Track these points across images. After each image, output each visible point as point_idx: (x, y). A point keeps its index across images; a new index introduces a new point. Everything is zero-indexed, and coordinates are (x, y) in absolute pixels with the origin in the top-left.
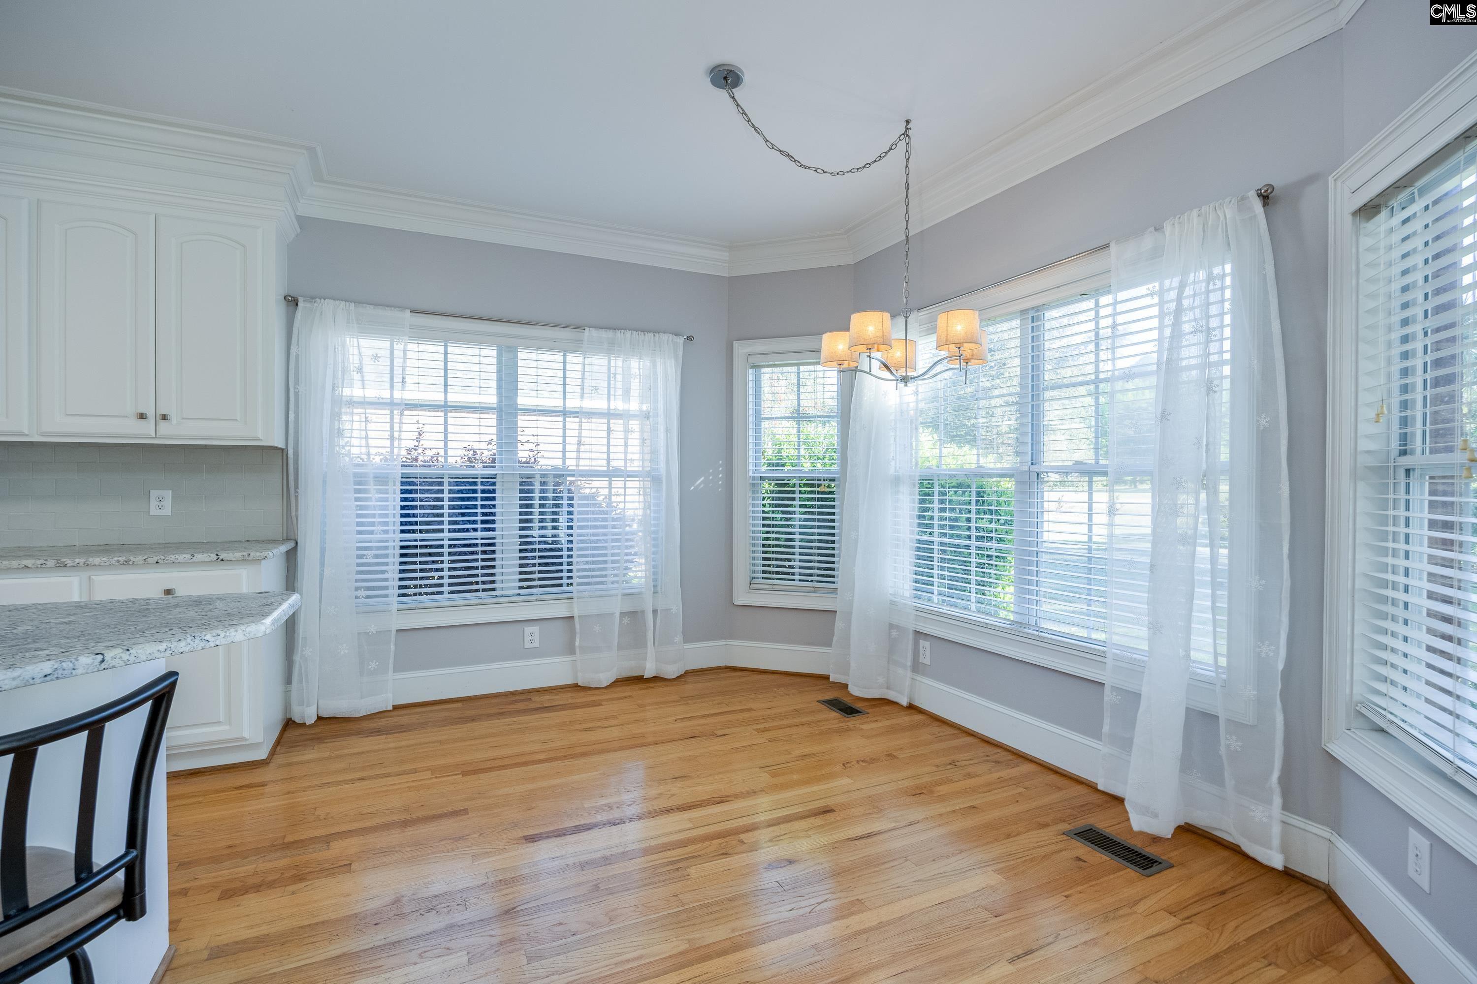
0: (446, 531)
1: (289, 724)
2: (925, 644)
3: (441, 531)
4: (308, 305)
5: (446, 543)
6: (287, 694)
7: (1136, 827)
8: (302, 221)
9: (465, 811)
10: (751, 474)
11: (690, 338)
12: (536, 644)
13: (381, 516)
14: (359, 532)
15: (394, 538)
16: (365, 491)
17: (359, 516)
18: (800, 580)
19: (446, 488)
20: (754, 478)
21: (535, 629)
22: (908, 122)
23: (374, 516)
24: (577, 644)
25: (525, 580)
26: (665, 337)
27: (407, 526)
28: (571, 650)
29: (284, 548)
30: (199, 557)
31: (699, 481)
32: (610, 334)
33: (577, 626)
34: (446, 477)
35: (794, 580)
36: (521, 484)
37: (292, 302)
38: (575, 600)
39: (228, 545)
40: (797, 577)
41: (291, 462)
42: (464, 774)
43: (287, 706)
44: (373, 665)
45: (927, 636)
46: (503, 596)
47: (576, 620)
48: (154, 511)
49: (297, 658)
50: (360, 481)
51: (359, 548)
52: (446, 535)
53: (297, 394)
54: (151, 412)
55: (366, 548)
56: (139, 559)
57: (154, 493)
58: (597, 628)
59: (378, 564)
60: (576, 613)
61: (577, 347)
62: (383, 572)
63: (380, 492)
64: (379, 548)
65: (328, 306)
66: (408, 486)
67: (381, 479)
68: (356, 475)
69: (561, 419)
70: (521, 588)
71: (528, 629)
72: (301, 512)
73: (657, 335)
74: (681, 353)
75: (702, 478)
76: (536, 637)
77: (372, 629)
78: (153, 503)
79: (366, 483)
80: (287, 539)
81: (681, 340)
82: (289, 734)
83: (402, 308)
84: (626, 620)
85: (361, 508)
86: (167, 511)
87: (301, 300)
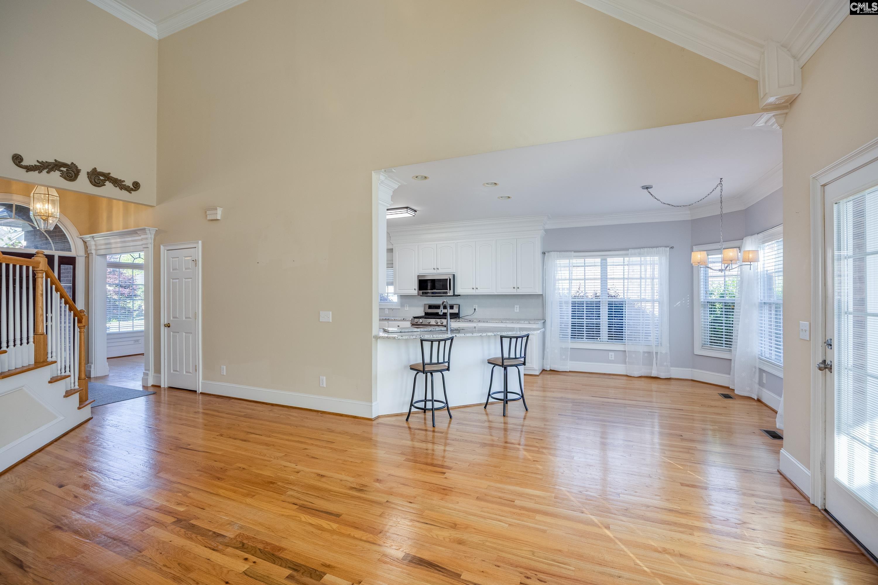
0: (585, 319)
1: (544, 370)
2: (764, 375)
3: (583, 319)
4: (548, 254)
5: (585, 323)
6: (543, 362)
7: (777, 427)
8: (546, 231)
9: (580, 390)
10: (702, 300)
11: (672, 248)
12: (613, 359)
13: (566, 313)
14: (560, 318)
15: (570, 321)
16: (562, 306)
17: (560, 313)
18: (725, 347)
19: (585, 305)
20: (704, 302)
21: (613, 354)
22: (721, 179)
23: (564, 313)
24: (627, 360)
25: (610, 338)
26: (661, 249)
27: (573, 317)
28: (625, 363)
29: (543, 321)
30: (526, 322)
31: (678, 303)
32: (639, 250)
33: (627, 354)
34: (585, 302)
35: (722, 346)
36: (609, 304)
37: (544, 253)
38: (626, 345)
39: (531, 320)
40: (724, 345)
41: (544, 298)
42: (583, 385)
43: (543, 365)
44: (564, 357)
45: (764, 371)
46: (602, 341)
47: (627, 352)
48: (515, 311)
49: (545, 352)
50: (561, 303)
51: (560, 323)
52: (585, 320)
53: (545, 279)
54: (515, 287)
55: (562, 323)
56: (515, 322)
57: (515, 306)
58: (634, 356)
59: (565, 328)
60: (627, 350)
61: (627, 255)
62: (567, 330)
63: (566, 306)
64: (565, 323)
65: (552, 253)
66: (574, 304)
67: (566, 303)
68: (560, 301)
69: (622, 281)
70: (608, 339)
71: (610, 353)
72: (546, 311)
73: (658, 248)
74: (668, 254)
75: (680, 302)
76: (613, 356)
77: (563, 347)
78: (515, 308)
79: (562, 304)
80: (543, 319)
81: (668, 249)
82: (543, 372)
83: (571, 251)
84: (646, 355)
85: (561, 311)
86: (518, 311)
87: (546, 253)
